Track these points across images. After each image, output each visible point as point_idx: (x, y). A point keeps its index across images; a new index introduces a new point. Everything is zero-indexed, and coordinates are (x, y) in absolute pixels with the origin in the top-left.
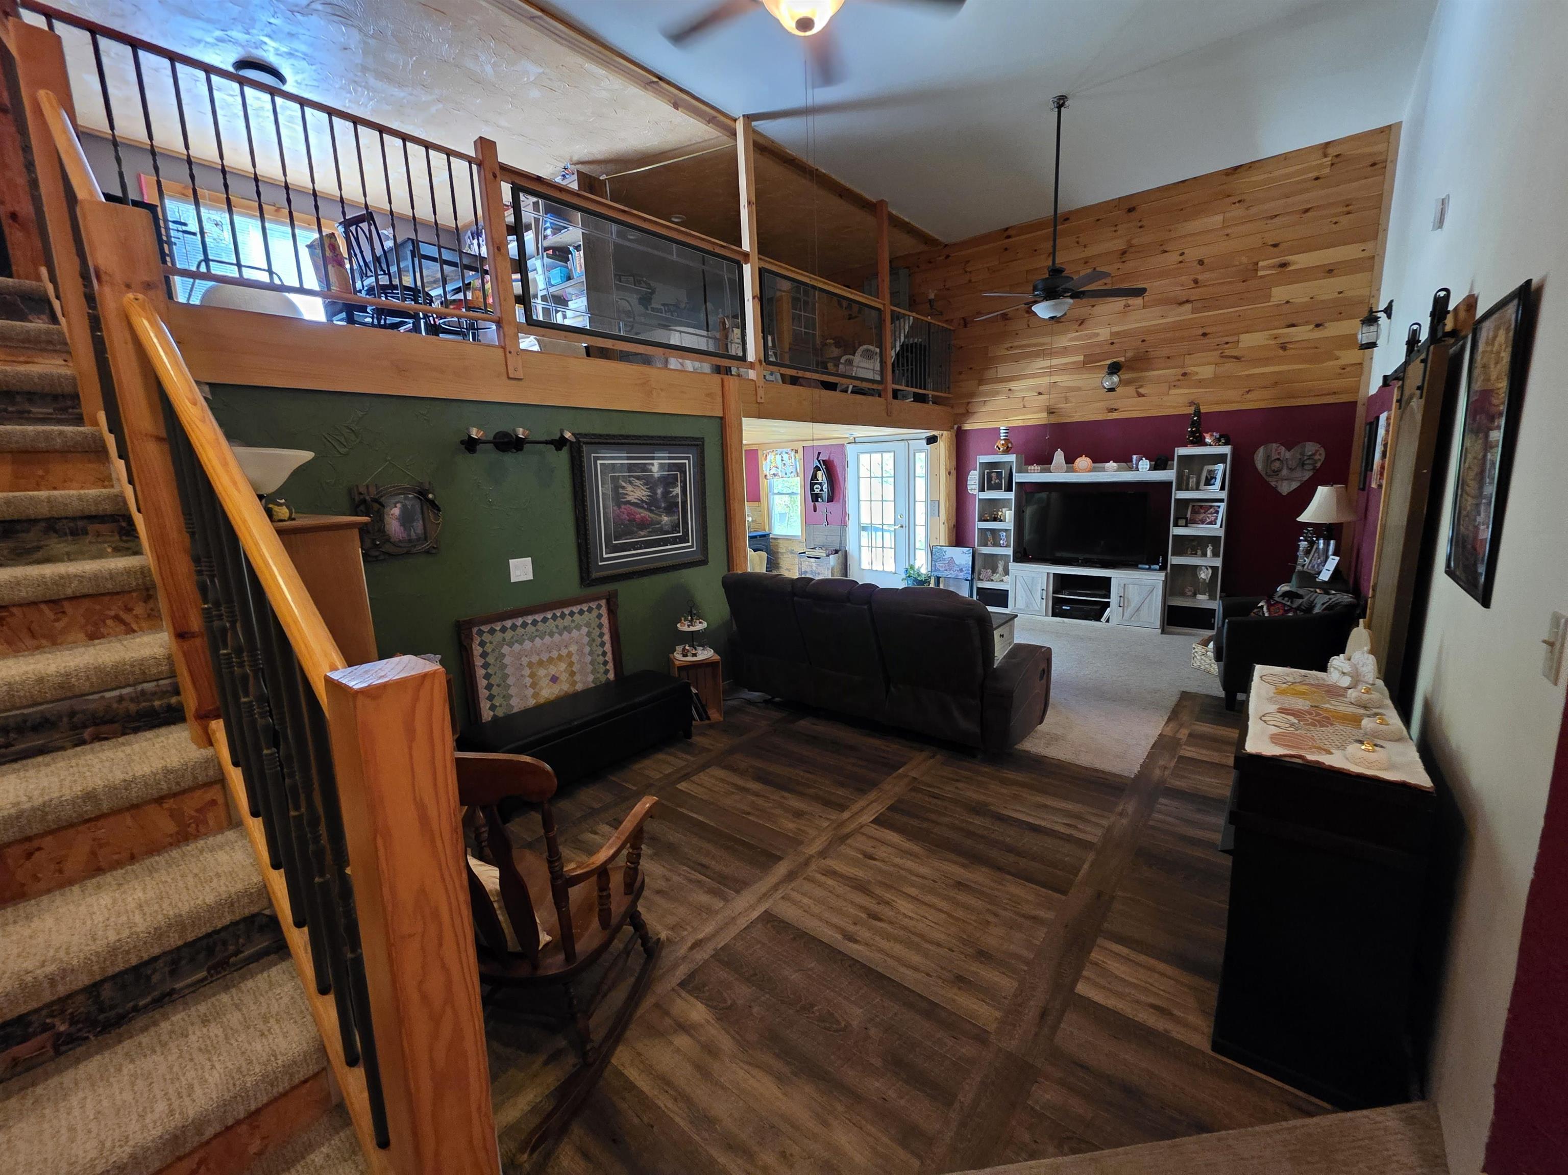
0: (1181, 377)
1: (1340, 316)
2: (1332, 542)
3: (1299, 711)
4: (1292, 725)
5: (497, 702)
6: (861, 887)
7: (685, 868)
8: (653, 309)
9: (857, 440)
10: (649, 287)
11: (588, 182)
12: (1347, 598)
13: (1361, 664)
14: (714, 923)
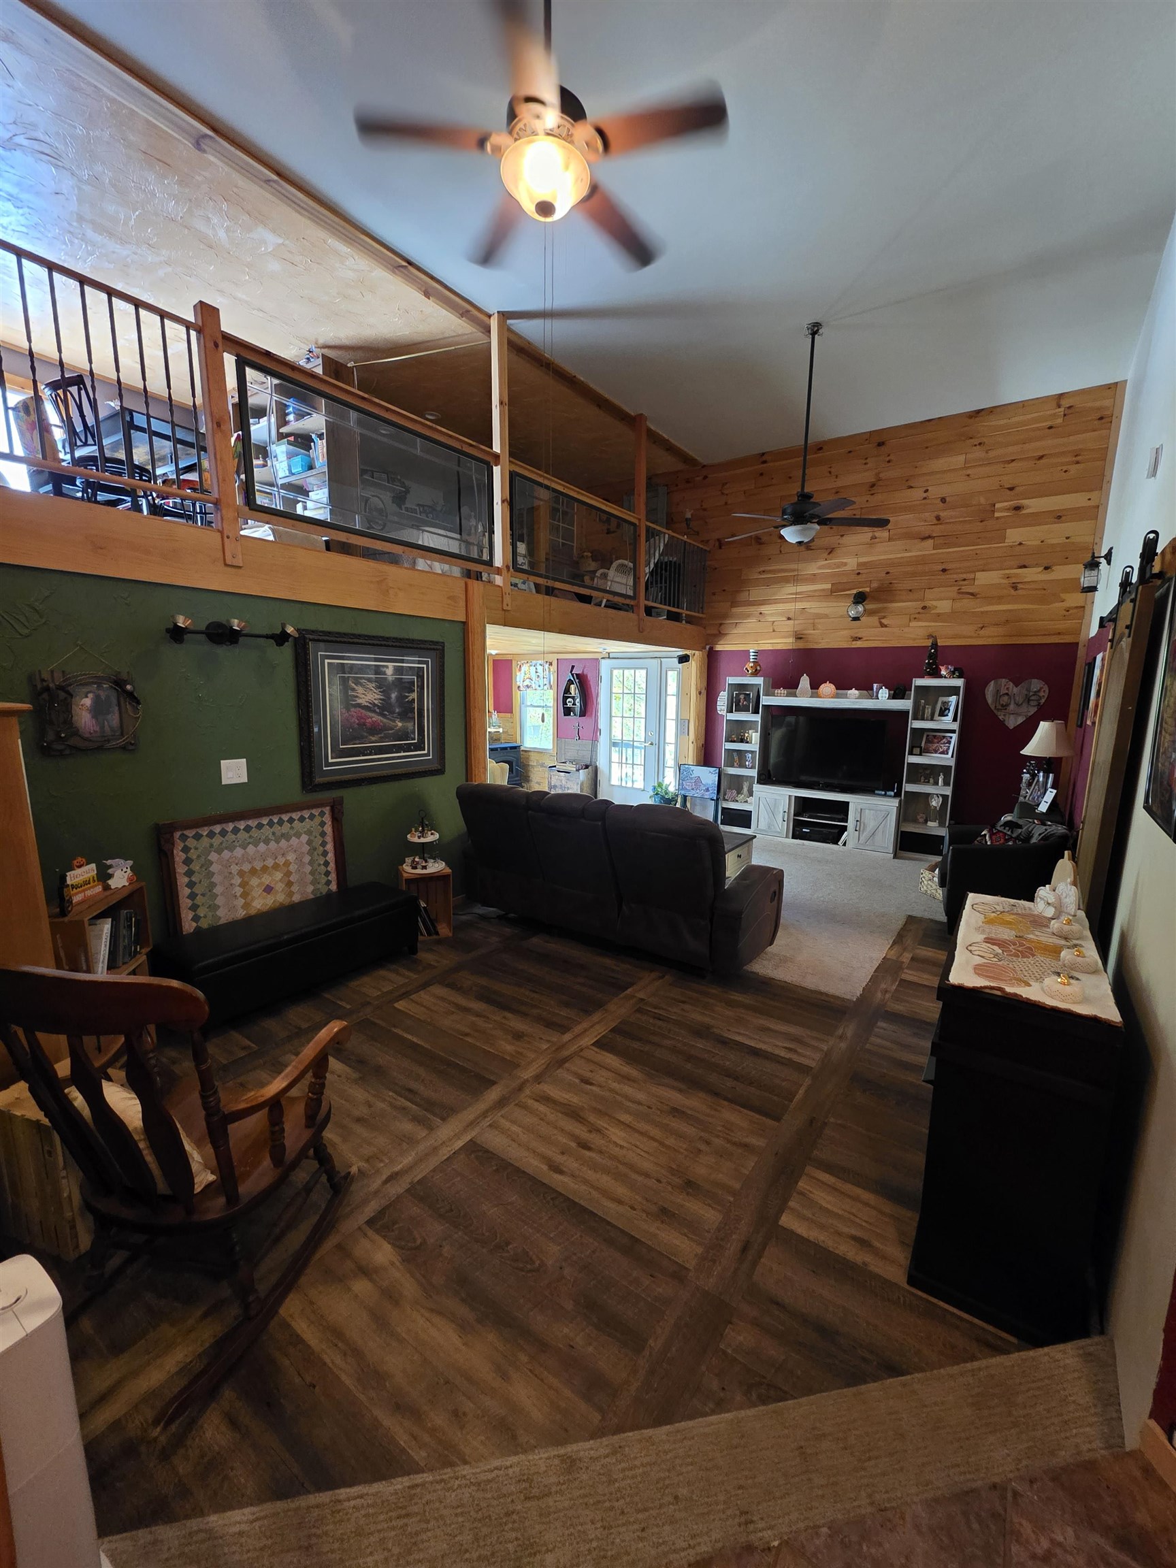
0: (921, 611)
1: (1066, 561)
2: (1051, 775)
3: (1005, 941)
4: (996, 955)
5: (201, 912)
6: (574, 1114)
7: (391, 1094)
8: (407, 509)
9: (611, 656)
10: (403, 485)
11: (334, 368)
12: (1060, 829)
13: (1064, 895)
14: (413, 1154)
